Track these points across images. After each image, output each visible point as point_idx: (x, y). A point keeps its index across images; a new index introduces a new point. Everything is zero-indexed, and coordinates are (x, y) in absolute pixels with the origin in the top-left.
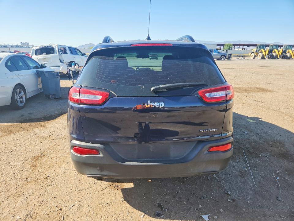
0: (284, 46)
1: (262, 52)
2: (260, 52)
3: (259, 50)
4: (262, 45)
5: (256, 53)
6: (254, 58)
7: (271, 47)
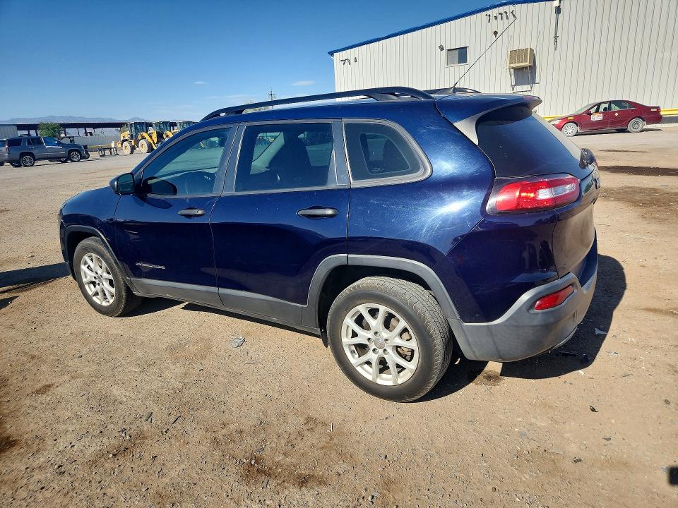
0: (178, 125)
1: (143, 138)
2: (140, 137)
3: (137, 134)
4: (139, 123)
5: (133, 141)
6: (132, 152)
7: (158, 128)
